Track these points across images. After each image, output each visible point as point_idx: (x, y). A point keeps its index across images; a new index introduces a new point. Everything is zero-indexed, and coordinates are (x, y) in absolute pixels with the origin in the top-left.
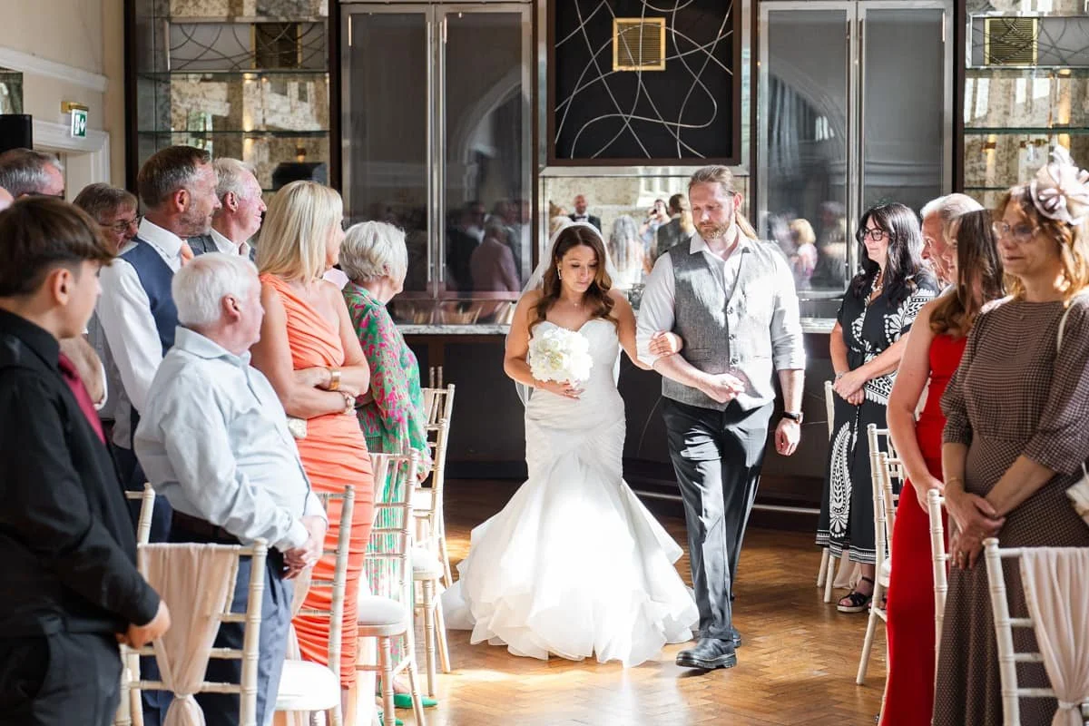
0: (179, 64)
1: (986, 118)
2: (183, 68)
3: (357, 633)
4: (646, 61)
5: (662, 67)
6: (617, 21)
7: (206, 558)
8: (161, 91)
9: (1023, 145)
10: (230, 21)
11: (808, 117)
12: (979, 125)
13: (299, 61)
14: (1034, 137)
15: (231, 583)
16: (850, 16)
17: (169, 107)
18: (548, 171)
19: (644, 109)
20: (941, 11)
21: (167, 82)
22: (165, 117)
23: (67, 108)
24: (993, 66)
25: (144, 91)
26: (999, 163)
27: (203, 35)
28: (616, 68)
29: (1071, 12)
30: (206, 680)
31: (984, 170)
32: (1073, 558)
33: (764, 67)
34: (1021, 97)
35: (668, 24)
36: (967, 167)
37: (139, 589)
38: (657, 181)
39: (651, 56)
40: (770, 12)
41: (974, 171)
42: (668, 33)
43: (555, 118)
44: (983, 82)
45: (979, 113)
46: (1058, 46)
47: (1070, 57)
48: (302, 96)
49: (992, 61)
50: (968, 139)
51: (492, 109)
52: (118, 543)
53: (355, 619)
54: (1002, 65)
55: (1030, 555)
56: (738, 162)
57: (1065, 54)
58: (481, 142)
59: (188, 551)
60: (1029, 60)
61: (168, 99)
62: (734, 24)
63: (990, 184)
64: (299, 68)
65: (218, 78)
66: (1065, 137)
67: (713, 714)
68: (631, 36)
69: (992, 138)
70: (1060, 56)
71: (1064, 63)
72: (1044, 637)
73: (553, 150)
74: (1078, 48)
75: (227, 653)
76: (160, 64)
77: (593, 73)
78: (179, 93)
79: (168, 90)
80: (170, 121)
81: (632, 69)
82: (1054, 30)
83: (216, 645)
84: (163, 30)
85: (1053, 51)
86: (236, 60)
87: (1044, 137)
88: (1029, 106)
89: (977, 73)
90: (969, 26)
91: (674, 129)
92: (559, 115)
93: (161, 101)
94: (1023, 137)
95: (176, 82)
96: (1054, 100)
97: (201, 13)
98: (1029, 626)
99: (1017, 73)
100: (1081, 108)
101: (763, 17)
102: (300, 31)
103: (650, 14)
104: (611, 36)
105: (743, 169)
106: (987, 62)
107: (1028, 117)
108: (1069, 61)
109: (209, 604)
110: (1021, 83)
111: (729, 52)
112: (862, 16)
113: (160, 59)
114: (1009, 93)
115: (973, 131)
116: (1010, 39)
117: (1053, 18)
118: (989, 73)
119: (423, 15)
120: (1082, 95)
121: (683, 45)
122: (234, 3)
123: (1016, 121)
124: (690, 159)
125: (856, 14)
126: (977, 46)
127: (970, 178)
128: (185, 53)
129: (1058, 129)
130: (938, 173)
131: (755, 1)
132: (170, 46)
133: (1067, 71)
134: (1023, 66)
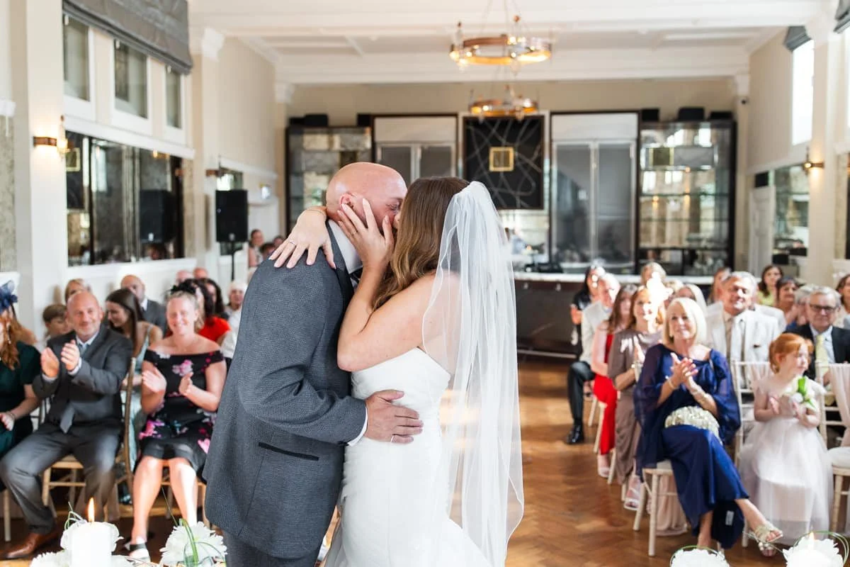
0: (308, 168)
1: (653, 190)
2: (309, 170)
4: (505, 166)
5: (512, 169)
6: (492, 150)
8: (300, 179)
9: (669, 202)
10: (329, 150)
11: (576, 189)
12: (650, 193)
14: (674, 198)
16: (591, 147)
17: (303, 186)
19: (503, 186)
20: (630, 145)
21: (302, 176)
22: (301, 190)
23: (261, 187)
24: (655, 167)
25: (293, 179)
26: (658, 208)
27: (318, 156)
28: (492, 168)
31: (651, 212)
34: (668, 180)
35: (514, 151)
36: (642, 211)
39: (507, 164)
40: (558, 146)
42: (514, 155)
44: (651, 174)
45: (651, 187)
46: (683, 158)
47: (688, 163)
49: (654, 165)
50: (643, 199)
54: (659, 167)
56: (543, 209)
57: (686, 162)
60: (670, 165)
61: (303, 183)
62: (542, 151)
63: (654, 218)
65: (324, 173)
68: (498, 155)
69: (656, 199)
70: (683, 163)
71: (686, 166)
74: (691, 159)
76: (300, 168)
77: (481, 172)
78: (308, 180)
79: (303, 179)
80: (304, 192)
81: (498, 170)
82: (680, 152)
84: (301, 154)
85: (680, 160)
86: (333, 166)
87: (678, 198)
88: (672, 185)
89: (647, 170)
90: (643, 150)
91: (516, 195)
93: (300, 184)
94: (669, 198)
95: (307, 176)
96: (683, 181)
97: (317, 146)
99: (665, 170)
100: (694, 185)
101: (554, 148)
103: (506, 146)
104: (489, 156)
105: (546, 211)
106: (652, 165)
107: (672, 190)
108: (688, 165)
110: (668, 174)
111: (540, 162)
112: (597, 147)
113: (300, 166)
114: (663, 179)
115: (646, 195)
116: (661, 156)
117: (680, 147)
118: (654, 170)
119: (410, 148)
120: (694, 179)
121: (520, 159)
122: (331, 143)
123: (666, 191)
124: (522, 207)
125: (594, 146)
126: (647, 159)
127: (643, 215)
128: (312, 163)
129: (685, 194)
130: (629, 214)
131: (551, 141)
132: (304, 161)
133: (688, 169)
134: (668, 167)
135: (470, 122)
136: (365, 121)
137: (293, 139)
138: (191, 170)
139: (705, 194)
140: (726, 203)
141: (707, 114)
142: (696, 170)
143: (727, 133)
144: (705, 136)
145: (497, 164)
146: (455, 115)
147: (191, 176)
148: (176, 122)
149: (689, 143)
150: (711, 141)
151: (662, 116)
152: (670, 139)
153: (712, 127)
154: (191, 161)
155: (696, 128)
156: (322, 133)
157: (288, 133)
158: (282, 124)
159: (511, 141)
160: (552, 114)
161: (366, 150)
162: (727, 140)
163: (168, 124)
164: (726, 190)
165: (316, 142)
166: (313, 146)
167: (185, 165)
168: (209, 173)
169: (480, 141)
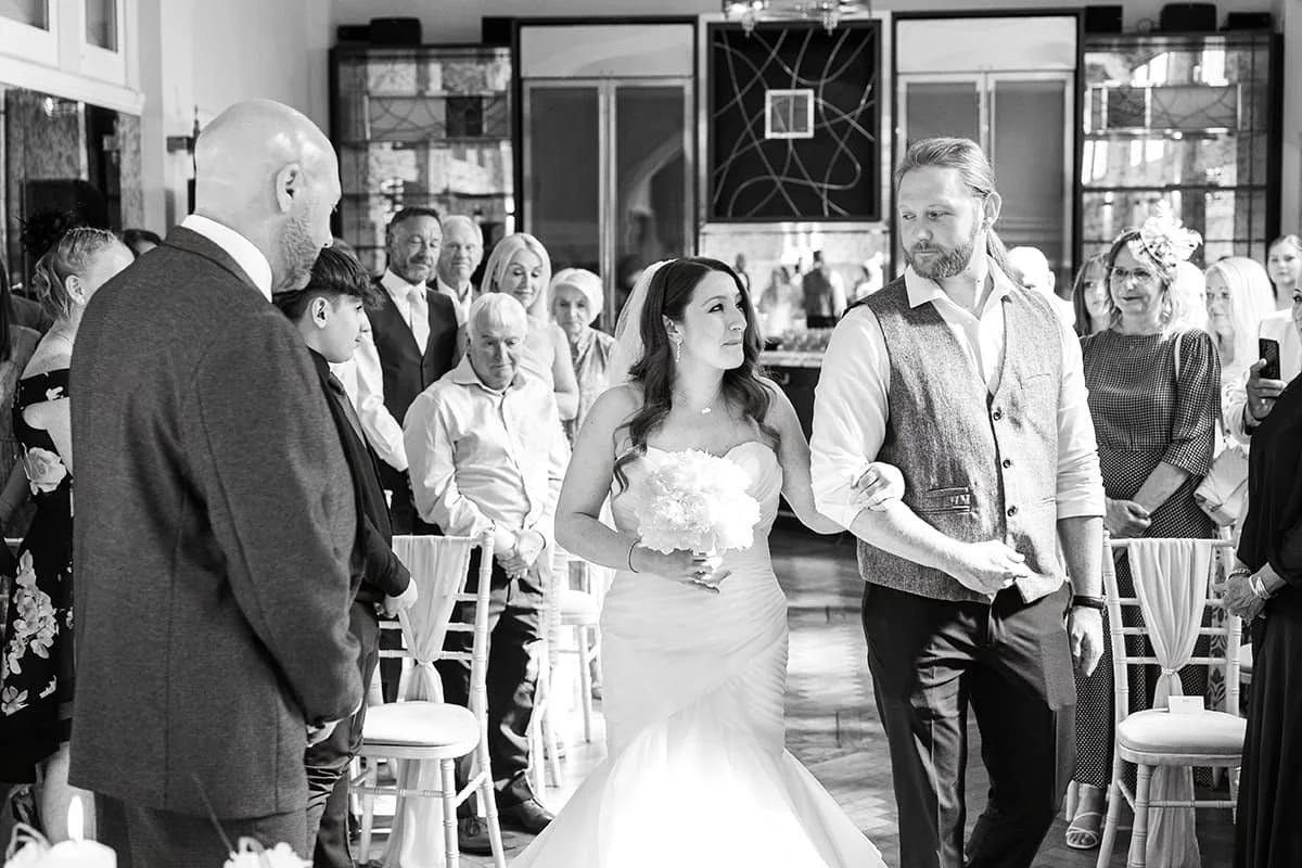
0: (377, 134)
1: (1103, 179)
2: (379, 138)
3: (559, 622)
4: (797, 129)
5: (810, 134)
6: (770, 94)
7: (443, 548)
8: (362, 157)
9: (1137, 203)
10: (421, 96)
12: (1096, 185)
13: (485, 128)
14: (1149, 195)
15: (464, 569)
16: (980, 88)
17: (368, 173)
18: (707, 228)
19: (794, 171)
20: (1063, 82)
21: (366, 150)
22: (365, 182)
24: (1110, 131)
25: (348, 159)
26: (1115, 219)
27: (399, 109)
28: (769, 135)
29: (1182, 81)
30: (443, 649)
31: (1101, 225)
32: (1173, 546)
33: (901, 132)
34: (1135, 160)
35: (816, 95)
36: (1086, 223)
37: (393, 565)
38: (802, 237)
39: (801, 124)
40: (909, 85)
41: (1092, 227)
42: (816, 104)
43: (714, 180)
44: (1102, 145)
45: (1098, 174)
46: (1170, 111)
47: (1180, 122)
48: (481, 163)
49: (1109, 126)
50: (1086, 198)
51: (653, 172)
52: (376, 528)
53: (557, 610)
54: (1118, 130)
55: (1137, 544)
56: (878, 219)
57: (1176, 120)
58: (641, 205)
59: (429, 541)
60: (1142, 125)
61: (366, 165)
62: (875, 95)
63: (1106, 238)
64: (483, 138)
65: (407, 146)
66: (1177, 195)
67: (862, 695)
68: (782, 105)
69: (1109, 197)
70: (1170, 121)
71: (1174, 127)
72: (1148, 613)
73: (713, 208)
74: (1186, 113)
75: (461, 627)
76: (360, 134)
77: (748, 140)
78: (377, 160)
79: (367, 158)
80: (369, 185)
81: (783, 136)
82: (1165, 97)
83: (452, 620)
84: (362, 103)
85: (1164, 116)
86: (429, 130)
87: (1157, 195)
88: (1143, 168)
89: (1095, 137)
90: (1088, 94)
91: (821, 189)
92: (718, 178)
93: (361, 167)
94: (1138, 195)
95: (374, 150)
96: (1168, 161)
97: (396, 87)
98: (1137, 604)
99: (1132, 137)
100: (1191, 169)
101: (902, 89)
102: (485, 104)
103: (799, 86)
104: (763, 106)
105: (883, 224)
106: (1104, 126)
107: (1142, 177)
108: (1180, 125)
109: (446, 586)
110: (1135, 145)
111: (871, 119)
112: (991, 87)
113: (360, 130)
114: (1126, 156)
115: (1091, 190)
116: (1124, 106)
117: (1165, 87)
118: (1106, 137)
119: (595, 90)
120: (1192, 156)
121: (830, 114)
122: (423, 79)
123: (1131, 182)
124: (835, 217)
125: (986, 85)
126: (1096, 113)
127: (1088, 234)
128: (383, 124)
129: (1170, 188)
130: (1060, 231)
131: (894, 74)
132: (369, 118)
133: (1178, 135)
134: (1137, 131)
135: (725, 36)
136: (501, 32)
137: (345, 71)
138: (137, 137)
139: (1214, 187)
140: (1260, 204)
141: (1221, 19)
142: (1194, 136)
143: (1263, 56)
144: (1215, 64)
145: (781, 124)
146: (692, 20)
147: (137, 152)
148: (104, 35)
149: (1184, 78)
150: (1227, 74)
151: (1129, 20)
152: (1141, 71)
153: (1229, 46)
154: (137, 119)
155: (1195, 48)
156: (407, 58)
157: (335, 58)
158: (322, 40)
159: (810, 74)
160: (898, 17)
161: (499, 97)
162: (1264, 75)
163: (88, 41)
164: (1261, 178)
165: (393, 77)
166: (386, 88)
167: (122, 129)
168: (174, 144)
169: (745, 75)
